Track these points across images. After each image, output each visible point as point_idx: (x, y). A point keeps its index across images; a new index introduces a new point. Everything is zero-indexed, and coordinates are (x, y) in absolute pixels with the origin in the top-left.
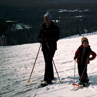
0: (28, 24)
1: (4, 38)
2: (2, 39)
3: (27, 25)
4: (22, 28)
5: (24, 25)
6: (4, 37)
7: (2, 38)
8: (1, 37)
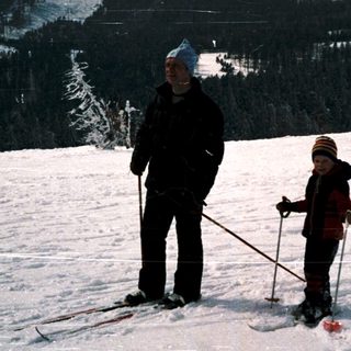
0: (247, 58)
1: (132, 113)
2: (127, 118)
3: (244, 61)
4: (222, 70)
5: (228, 61)
6: (133, 109)
7: (126, 113)
8: (123, 109)
